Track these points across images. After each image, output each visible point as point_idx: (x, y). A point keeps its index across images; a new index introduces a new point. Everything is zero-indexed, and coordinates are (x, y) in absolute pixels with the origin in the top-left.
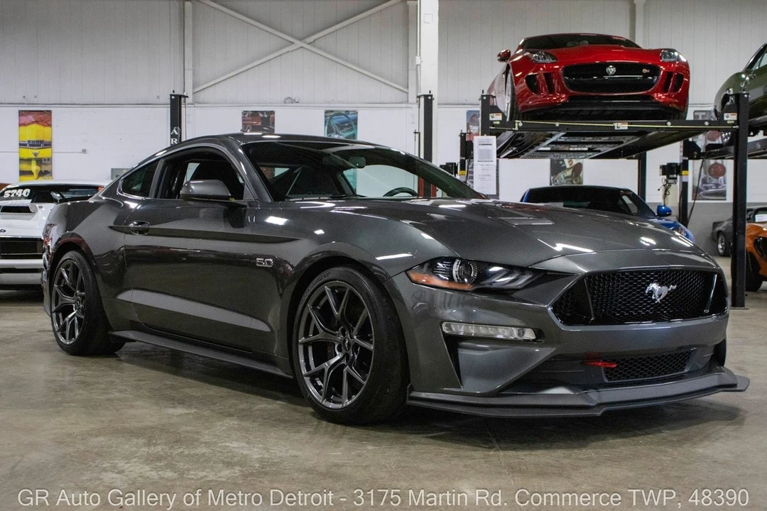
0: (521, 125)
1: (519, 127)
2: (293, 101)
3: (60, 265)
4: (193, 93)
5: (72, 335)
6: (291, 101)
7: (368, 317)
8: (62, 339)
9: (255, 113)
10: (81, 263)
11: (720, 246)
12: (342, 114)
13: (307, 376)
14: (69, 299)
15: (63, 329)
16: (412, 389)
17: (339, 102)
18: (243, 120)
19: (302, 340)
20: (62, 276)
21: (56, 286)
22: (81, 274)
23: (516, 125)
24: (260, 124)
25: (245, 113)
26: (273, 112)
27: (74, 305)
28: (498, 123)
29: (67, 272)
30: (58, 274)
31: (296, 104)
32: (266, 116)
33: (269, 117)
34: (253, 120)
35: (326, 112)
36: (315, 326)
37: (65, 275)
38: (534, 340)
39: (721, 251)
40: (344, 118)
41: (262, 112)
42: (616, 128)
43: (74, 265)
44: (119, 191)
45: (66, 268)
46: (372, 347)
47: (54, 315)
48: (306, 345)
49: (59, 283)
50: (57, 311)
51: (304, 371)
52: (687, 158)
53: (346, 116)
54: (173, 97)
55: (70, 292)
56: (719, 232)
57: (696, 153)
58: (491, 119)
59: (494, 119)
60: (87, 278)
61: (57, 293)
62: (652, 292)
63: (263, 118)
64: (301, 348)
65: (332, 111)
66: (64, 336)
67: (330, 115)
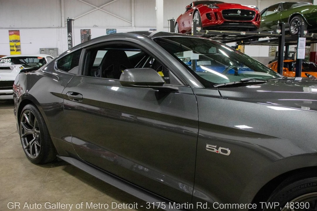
0: (208, 32)
1: (207, 33)
2: (96, 26)
3: (24, 112)
4: (65, 24)
5: (34, 152)
6: (95, 26)
8: (29, 155)
9: (84, 30)
10: (36, 113)
12: (111, 30)
14: (30, 131)
15: (28, 148)
17: (111, 26)
18: (81, 32)
20: (25, 118)
21: (22, 123)
22: (36, 120)
23: (206, 32)
24: (86, 33)
25: (81, 30)
26: (90, 30)
27: (33, 134)
28: (199, 31)
29: (28, 116)
30: (22, 117)
31: (97, 27)
32: (88, 31)
33: (89, 31)
34: (84, 32)
35: (107, 29)
37: (27, 118)
40: (112, 31)
41: (87, 30)
42: (241, 34)
43: (31, 114)
44: (56, 68)
45: (27, 113)
47: (23, 139)
49: (23, 121)
50: (24, 137)
52: (238, 45)
53: (113, 30)
54: (68, 20)
55: (30, 127)
57: (240, 43)
58: (197, 29)
59: (198, 29)
60: (40, 123)
61: (22, 127)
63: (87, 32)
65: (108, 29)
66: (29, 152)
67: (108, 30)
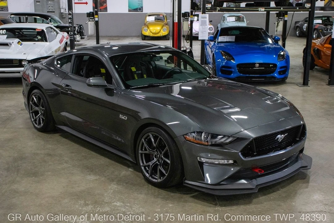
0: (219, 9)
3: (33, 94)
5: (40, 123)
7: (167, 150)
8: (36, 125)
10: (41, 94)
11: (297, 33)
13: (143, 166)
14: (37, 108)
15: (35, 120)
16: (186, 179)
19: (140, 152)
20: (33, 99)
22: (42, 100)
23: (217, 9)
27: (39, 111)
28: (210, 8)
29: (36, 98)
30: (31, 98)
36: (145, 147)
37: (35, 99)
38: (232, 164)
39: (298, 35)
43: (38, 96)
45: (35, 96)
46: (169, 162)
47: (31, 114)
48: (142, 154)
49: (32, 101)
50: (32, 113)
51: (141, 164)
55: (37, 106)
56: (298, 26)
59: (207, 7)
60: (45, 103)
61: (31, 105)
62: (278, 139)
64: (140, 155)
66: (36, 124)
